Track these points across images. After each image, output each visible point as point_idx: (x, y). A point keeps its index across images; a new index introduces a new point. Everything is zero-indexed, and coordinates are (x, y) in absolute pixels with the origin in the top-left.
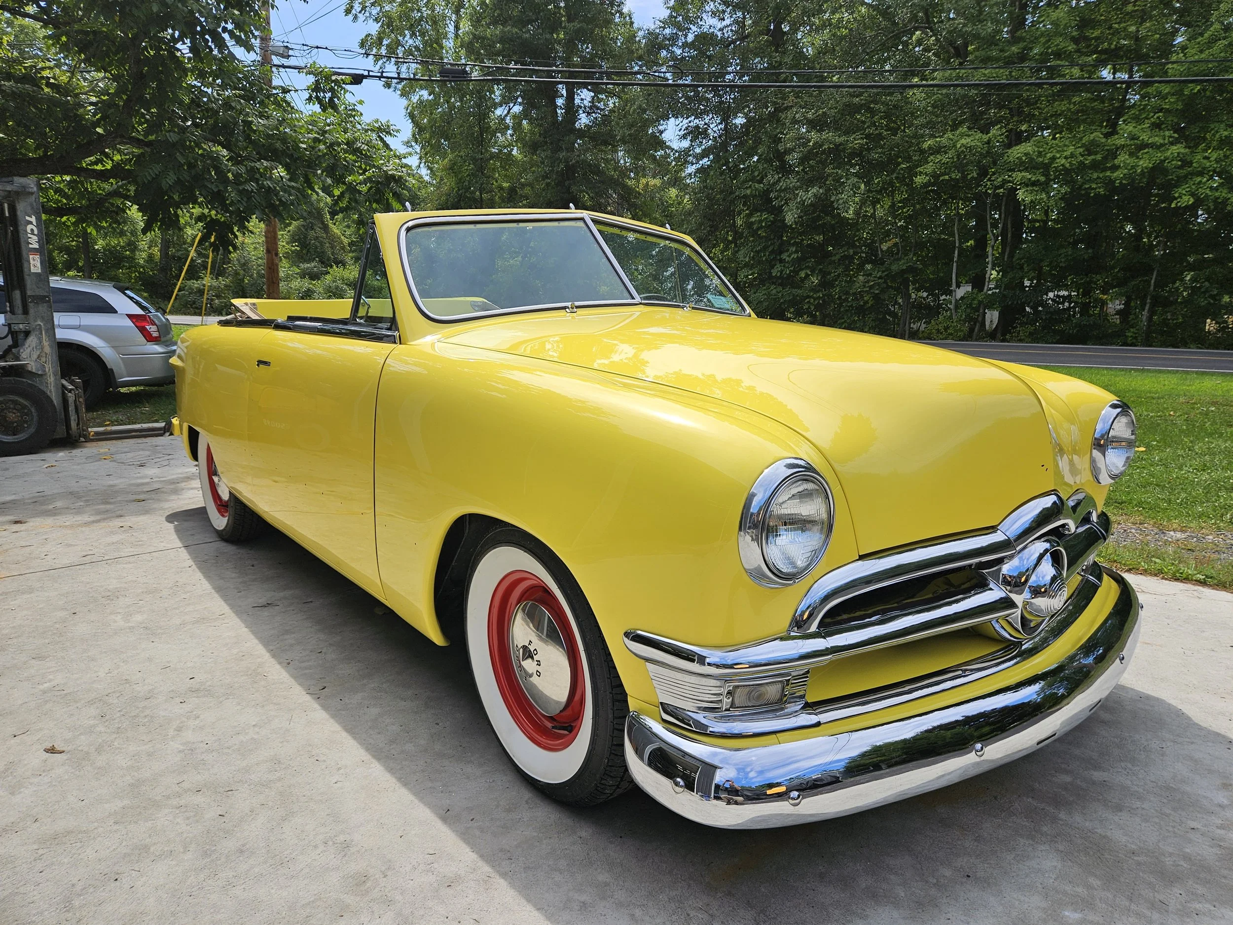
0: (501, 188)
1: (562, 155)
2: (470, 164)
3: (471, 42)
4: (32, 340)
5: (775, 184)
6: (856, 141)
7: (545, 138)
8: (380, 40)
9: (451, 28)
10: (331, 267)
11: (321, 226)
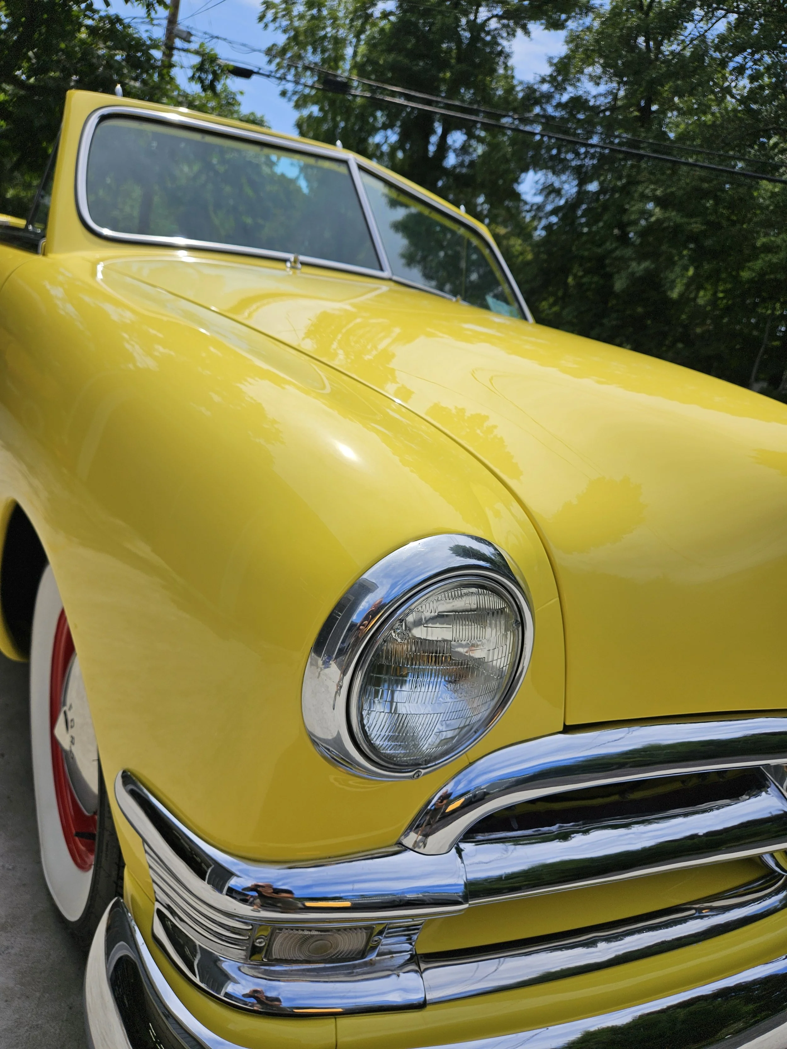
3: (364, 64)
5: (611, 251)
6: (696, 226)
8: (284, 51)
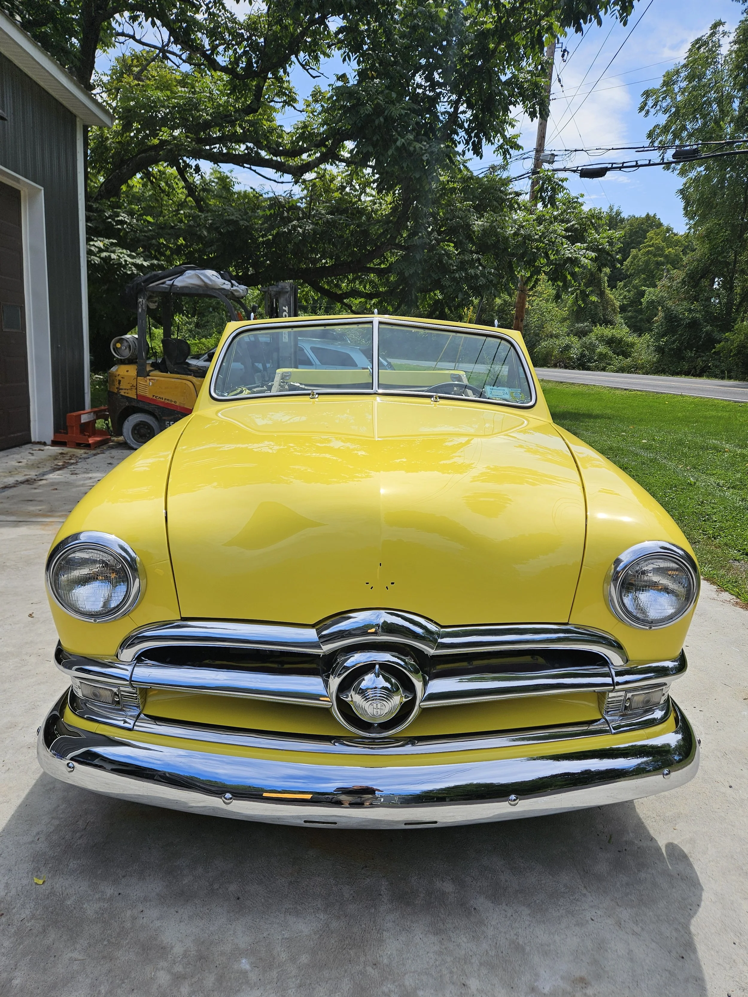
3: (742, 116)
10: (596, 326)
11: (599, 292)
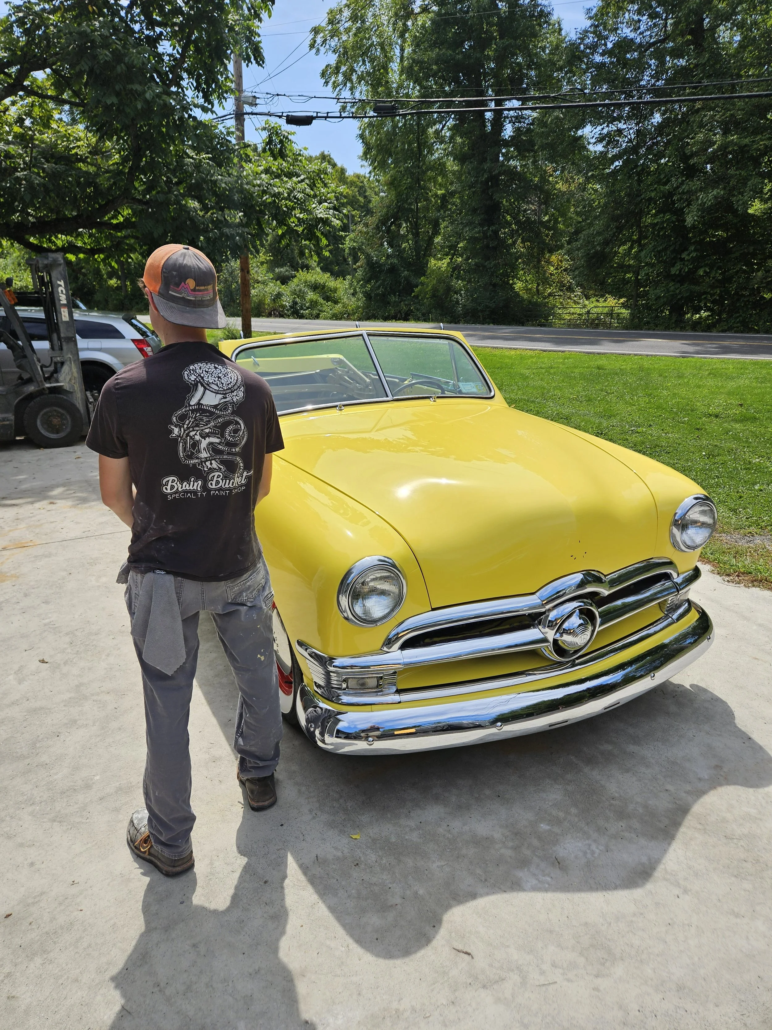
0: (436, 195)
1: (486, 166)
2: (408, 178)
4: (65, 368)
5: (678, 187)
7: (473, 150)
8: (337, 68)
9: (397, 51)
10: (298, 271)
